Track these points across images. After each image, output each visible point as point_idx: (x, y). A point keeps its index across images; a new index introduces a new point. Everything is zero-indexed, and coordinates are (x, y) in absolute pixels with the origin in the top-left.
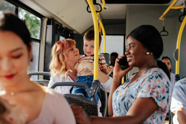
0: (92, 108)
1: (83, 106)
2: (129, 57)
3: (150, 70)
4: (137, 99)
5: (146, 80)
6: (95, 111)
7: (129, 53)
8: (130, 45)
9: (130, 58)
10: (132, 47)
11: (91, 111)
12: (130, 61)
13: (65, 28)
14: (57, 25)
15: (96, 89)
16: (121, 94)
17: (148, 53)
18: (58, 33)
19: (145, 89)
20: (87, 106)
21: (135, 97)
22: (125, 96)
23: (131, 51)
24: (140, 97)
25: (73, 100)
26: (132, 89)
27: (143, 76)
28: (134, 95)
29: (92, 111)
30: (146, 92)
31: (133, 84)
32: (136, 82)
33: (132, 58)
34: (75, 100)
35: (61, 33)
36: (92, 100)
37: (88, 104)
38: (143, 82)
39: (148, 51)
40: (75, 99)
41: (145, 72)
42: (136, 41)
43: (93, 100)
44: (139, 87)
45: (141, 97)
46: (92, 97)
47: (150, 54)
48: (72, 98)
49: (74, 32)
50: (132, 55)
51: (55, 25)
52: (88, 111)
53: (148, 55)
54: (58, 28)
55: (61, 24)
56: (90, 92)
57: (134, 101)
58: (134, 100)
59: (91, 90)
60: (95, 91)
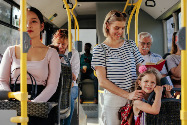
0: (68, 69)
37: (65, 66)
46: (68, 63)
59: (67, 58)
60: (69, 58)
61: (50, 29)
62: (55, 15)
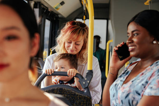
0: (86, 101)
1: (76, 98)
2: (131, 46)
3: (157, 63)
4: (144, 97)
5: (154, 74)
6: (89, 104)
7: (132, 42)
8: (133, 32)
9: (133, 47)
10: (136, 35)
11: (84, 103)
12: (133, 50)
13: (51, 12)
14: (44, 9)
15: (90, 80)
16: (124, 89)
17: (155, 42)
18: (44, 17)
19: (155, 85)
20: (80, 98)
21: (141, 94)
22: (129, 92)
23: (135, 40)
24: (148, 94)
25: (65, 92)
26: (136, 84)
27: (149, 69)
28: (140, 92)
29: (86, 104)
30: (156, 89)
31: (137, 78)
32: (141, 76)
33: (135, 47)
34: (67, 92)
35: (47, 16)
36: (85, 91)
37: (82, 96)
38: (151, 77)
39: (154, 40)
40: (67, 90)
41: (150, 63)
42: (140, 28)
43: (87, 92)
44: (147, 82)
45: (150, 94)
46: (86, 89)
47: (157, 43)
48: (64, 90)
49: (59, 16)
50: (135, 44)
51: (41, 8)
52: (82, 104)
53: (155, 44)
54: (44, 11)
55: (47, 8)
56: (84, 83)
57: (141, 99)
58: (140, 97)
59: (85, 81)
60: (88, 82)
61: (55, 19)
62: (62, 3)
